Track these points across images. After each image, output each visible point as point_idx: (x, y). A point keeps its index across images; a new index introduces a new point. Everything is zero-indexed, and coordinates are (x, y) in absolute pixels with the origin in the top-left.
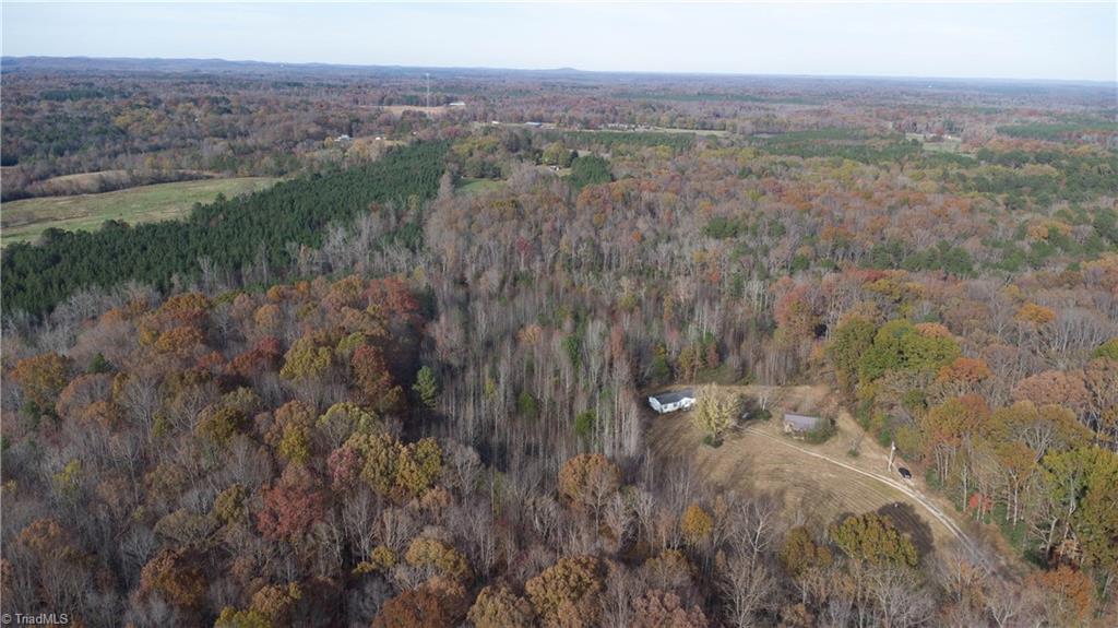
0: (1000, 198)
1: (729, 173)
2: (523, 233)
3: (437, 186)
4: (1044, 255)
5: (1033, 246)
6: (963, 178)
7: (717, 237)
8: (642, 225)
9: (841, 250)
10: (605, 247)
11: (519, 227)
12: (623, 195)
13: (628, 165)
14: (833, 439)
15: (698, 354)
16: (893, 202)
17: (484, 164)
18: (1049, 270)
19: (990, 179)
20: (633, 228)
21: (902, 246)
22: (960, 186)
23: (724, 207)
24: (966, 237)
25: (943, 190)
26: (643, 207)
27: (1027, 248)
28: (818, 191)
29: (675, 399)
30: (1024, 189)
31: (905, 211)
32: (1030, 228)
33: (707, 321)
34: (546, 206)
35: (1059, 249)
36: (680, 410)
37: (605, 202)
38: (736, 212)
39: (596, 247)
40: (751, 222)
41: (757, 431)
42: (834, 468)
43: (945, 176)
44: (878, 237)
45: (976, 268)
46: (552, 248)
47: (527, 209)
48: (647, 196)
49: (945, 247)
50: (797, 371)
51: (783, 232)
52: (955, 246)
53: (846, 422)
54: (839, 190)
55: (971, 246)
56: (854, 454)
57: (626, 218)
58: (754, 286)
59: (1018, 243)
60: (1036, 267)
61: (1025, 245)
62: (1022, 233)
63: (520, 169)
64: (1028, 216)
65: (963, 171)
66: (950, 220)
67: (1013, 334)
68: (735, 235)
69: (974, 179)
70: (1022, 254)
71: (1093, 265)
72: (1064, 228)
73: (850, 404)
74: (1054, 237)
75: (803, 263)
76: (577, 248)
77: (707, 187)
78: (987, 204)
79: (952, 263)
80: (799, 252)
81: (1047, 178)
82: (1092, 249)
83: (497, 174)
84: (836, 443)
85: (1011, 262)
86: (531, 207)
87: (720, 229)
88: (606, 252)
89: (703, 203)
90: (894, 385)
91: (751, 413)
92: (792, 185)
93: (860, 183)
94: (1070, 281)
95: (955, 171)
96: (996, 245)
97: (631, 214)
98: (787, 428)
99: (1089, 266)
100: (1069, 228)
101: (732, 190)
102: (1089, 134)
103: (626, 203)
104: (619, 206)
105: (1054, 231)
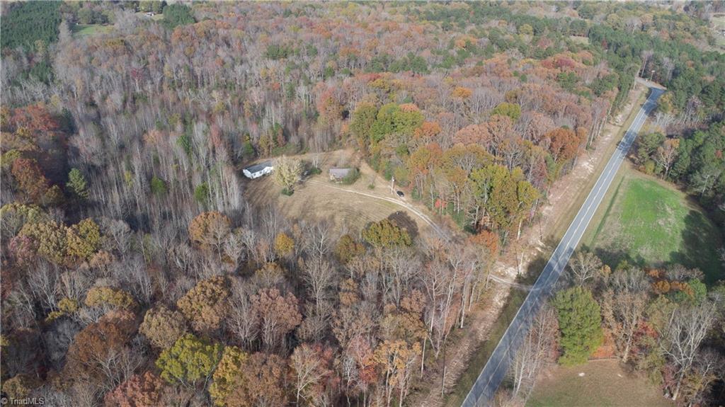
0: (439, 24)
1: (276, 14)
2: (134, 64)
3: (57, 32)
4: (464, 58)
5: (459, 53)
6: (418, 12)
7: (274, 58)
8: (222, 53)
9: (353, 63)
10: (198, 71)
11: (130, 60)
12: (205, 33)
13: (205, 10)
14: (359, 180)
15: (271, 138)
16: (380, 29)
17: (93, 13)
18: (467, 66)
19: (433, 12)
20: (216, 56)
21: (388, 57)
22: (417, 18)
23: (276, 38)
24: (422, 49)
25: (408, 20)
26: (220, 40)
27: (455, 54)
28: (335, 24)
29: (260, 169)
30: (451, 17)
31: (387, 35)
32: (456, 42)
33: (274, 116)
34: (149, 43)
35: (471, 53)
36: (264, 175)
37: (193, 38)
38: (284, 40)
39: (191, 72)
40: (295, 47)
41: (314, 182)
42: (361, 197)
43: (408, 11)
44: (373, 52)
45: (429, 68)
46: (158, 74)
47: (134, 46)
48: (222, 32)
49: (411, 56)
50: (334, 142)
51: (316, 52)
52: (417, 55)
53: (366, 169)
54: (348, 23)
55: (426, 54)
56: (372, 187)
57: (209, 49)
58: (302, 90)
59: (451, 51)
60: (460, 65)
61: (454, 52)
62: (452, 45)
63: (123, 16)
64: (455, 34)
65: (418, 8)
66: (413, 39)
67: (451, 107)
68: (286, 56)
69: (425, 13)
70: (453, 58)
71: (489, 62)
72: (474, 40)
73: (367, 157)
74: (469, 47)
75: (331, 73)
76: (177, 72)
77: (263, 24)
78: (432, 28)
79: (416, 66)
80: (328, 65)
81: (463, 10)
82: (488, 52)
83: (105, 21)
84: (361, 183)
85: (448, 63)
86: (137, 44)
87: (276, 53)
88: (199, 74)
89: (261, 35)
90: (390, 143)
91: (309, 171)
92: (318, 20)
93: (359, 18)
94: (478, 72)
95: (413, 8)
96: (439, 53)
97: (212, 46)
98: (332, 178)
99: (488, 62)
100: (476, 40)
101: (280, 26)
103: (208, 38)
104: (203, 40)
105: (468, 42)
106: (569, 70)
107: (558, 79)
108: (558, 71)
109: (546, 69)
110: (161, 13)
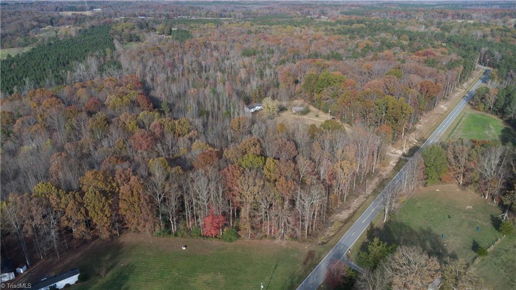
0: (348, 36)
1: (242, 33)
2: (167, 60)
4: (366, 53)
5: (361, 50)
6: (333, 30)
7: (248, 56)
8: (215, 54)
9: (296, 56)
10: (203, 63)
11: (164, 58)
12: (204, 43)
13: (199, 32)
14: (309, 113)
15: (258, 92)
16: (311, 39)
17: (131, 35)
18: (368, 57)
19: (342, 29)
20: (212, 56)
21: (318, 53)
22: (332, 33)
23: (246, 45)
24: (338, 49)
25: (327, 35)
26: (213, 48)
27: (360, 51)
28: (280, 38)
29: (254, 107)
30: (355, 33)
31: (315, 42)
32: (360, 44)
33: (254, 84)
34: (173, 49)
35: (370, 51)
36: (256, 111)
37: (197, 46)
38: (252, 46)
39: (200, 64)
40: (260, 49)
41: (284, 114)
42: (312, 120)
43: (326, 29)
44: (308, 51)
45: (344, 58)
46: (181, 65)
47: (165, 50)
48: (213, 43)
49: (332, 52)
50: (292, 97)
51: (273, 52)
52: (336, 52)
53: (312, 108)
54: (288, 37)
55: (341, 51)
56: (317, 116)
57: (207, 52)
58: (268, 71)
59: (357, 49)
60: (363, 57)
61: (359, 50)
62: (357, 46)
63: (150, 36)
64: (358, 41)
65: (332, 27)
66: (332, 44)
67: (361, 73)
68: (255, 54)
69: (337, 30)
70: (358, 53)
71: (381, 54)
72: (371, 43)
73: (312, 102)
74: (368, 47)
75: (283, 62)
76: (191, 65)
77: (236, 39)
78: (343, 38)
79: (337, 57)
80: (281, 59)
81: (362, 28)
82: (381, 49)
83: (138, 40)
85: (355, 56)
87: (247, 53)
88: (204, 65)
89: (236, 44)
90: (327, 92)
91: (282, 109)
92: (270, 36)
93: (295, 34)
94: (375, 58)
95: (329, 28)
96: (349, 51)
97: (209, 50)
98: (294, 112)
99: (380, 54)
100: (372, 43)
101: (247, 39)
102: (375, 12)
103: (205, 46)
104: (203, 47)
105: (368, 45)
106: (432, 57)
107: (425, 62)
108: (426, 57)
109: (417, 57)
110: (170, 35)
